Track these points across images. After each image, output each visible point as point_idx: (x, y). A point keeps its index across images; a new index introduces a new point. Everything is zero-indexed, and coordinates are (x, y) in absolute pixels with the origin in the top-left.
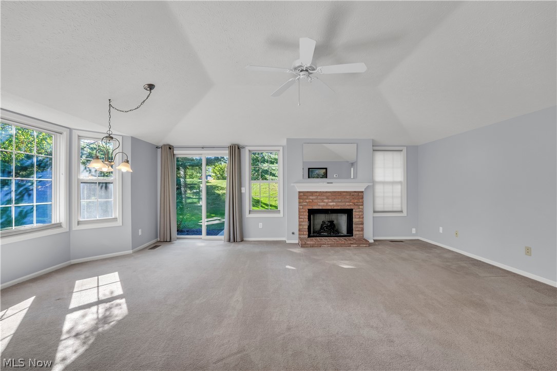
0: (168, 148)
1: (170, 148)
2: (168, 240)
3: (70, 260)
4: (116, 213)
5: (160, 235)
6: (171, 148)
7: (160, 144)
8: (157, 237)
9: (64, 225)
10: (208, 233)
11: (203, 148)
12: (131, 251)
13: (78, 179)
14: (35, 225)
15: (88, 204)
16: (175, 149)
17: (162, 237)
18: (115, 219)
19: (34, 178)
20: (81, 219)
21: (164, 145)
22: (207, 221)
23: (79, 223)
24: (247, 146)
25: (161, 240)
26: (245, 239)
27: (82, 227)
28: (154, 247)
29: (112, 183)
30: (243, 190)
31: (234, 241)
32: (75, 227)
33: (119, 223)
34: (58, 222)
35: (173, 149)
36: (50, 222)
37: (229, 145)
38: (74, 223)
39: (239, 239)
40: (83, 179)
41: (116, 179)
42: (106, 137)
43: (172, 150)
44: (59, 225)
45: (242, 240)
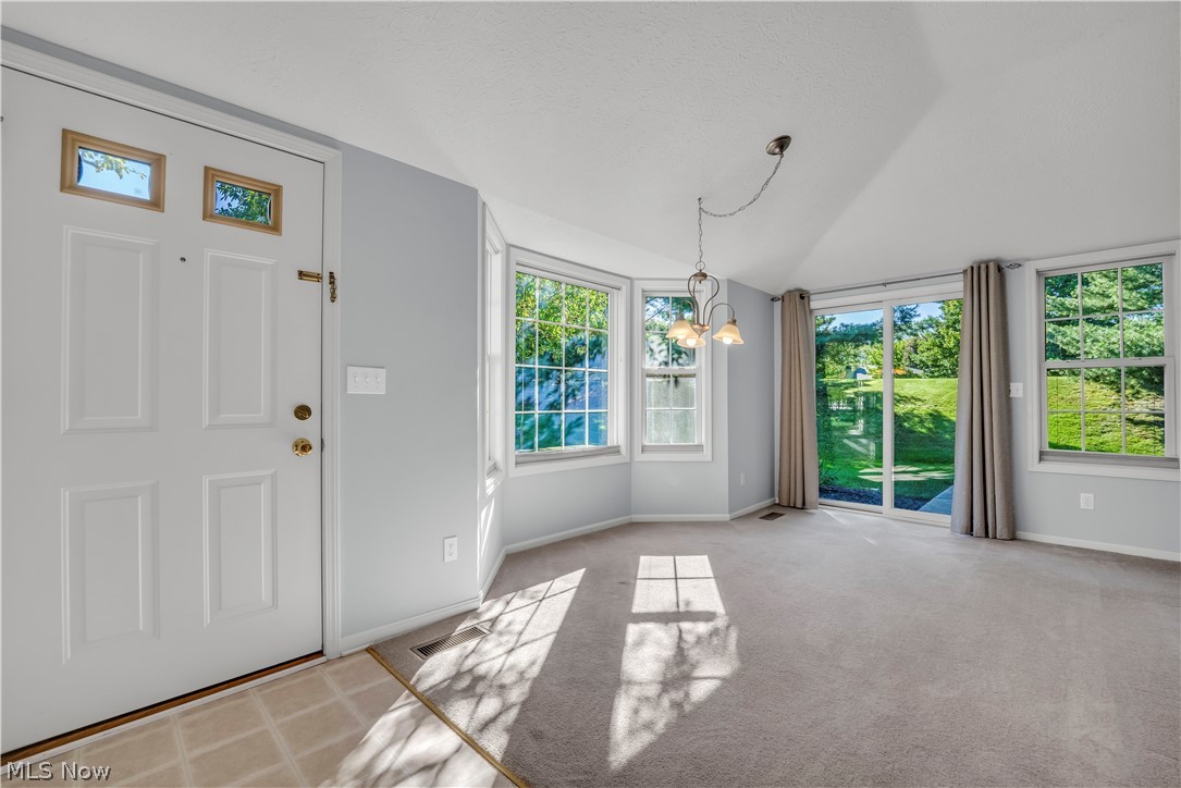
0: (798, 298)
1: (802, 298)
2: (799, 504)
3: (630, 514)
4: (701, 436)
5: (779, 492)
6: (803, 296)
7: (780, 292)
8: (772, 495)
9: (623, 450)
10: (900, 502)
11: (884, 284)
12: (726, 517)
13: (643, 369)
14: (587, 446)
15: (658, 413)
16: (812, 297)
17: (785, 497)
18: (699, 448)
19: (587, 369)
20: (647, 443)
21: (789, 292)
22: (895, 473)
23: (644, 449)
24: (1028, 260)
25: (782, 504)
26: (1021, 534)
27: (648, 457)
28: (771, 514)
29: (694, 376)
30: (1017, 390)
31: (987, 535)
32: (639, 457)
33: (707, 454)
34: (615, 444)
35: (809, 297)
36: (605, 443)
37: (966, 265)
38: (638, 449)
39: (1001, 530)
40: (648, 370)
41: (700, 367)
42: (695, 275)
43: (806, 299)
44: (616, 450)
45: (1013, 538)
